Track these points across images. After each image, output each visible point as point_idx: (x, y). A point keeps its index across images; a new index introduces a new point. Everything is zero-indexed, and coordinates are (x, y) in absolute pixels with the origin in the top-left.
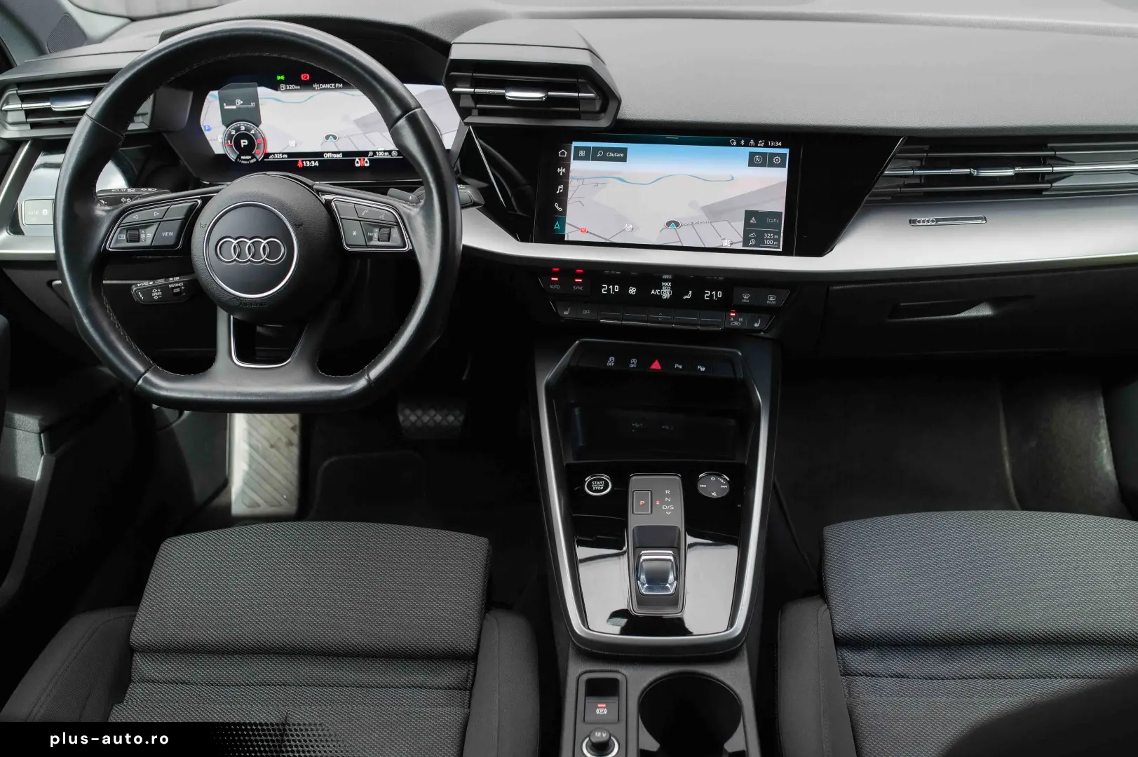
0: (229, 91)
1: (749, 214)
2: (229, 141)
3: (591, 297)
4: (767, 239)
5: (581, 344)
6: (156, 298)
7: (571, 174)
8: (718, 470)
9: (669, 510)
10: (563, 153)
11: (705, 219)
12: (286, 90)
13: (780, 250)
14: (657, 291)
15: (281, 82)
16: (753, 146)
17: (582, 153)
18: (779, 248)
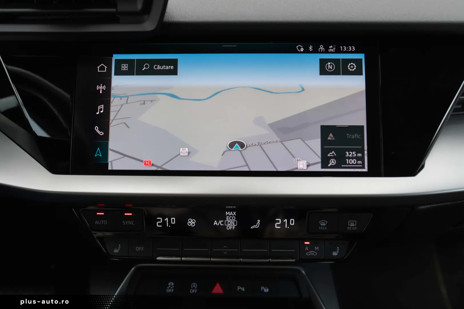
1: (325, 130)
3: (144, 233)
4: (349, 158)
7: (113, 92)
10: (102, 68)
11: (276, 138)
13: (366, 170)
14: (220, 222)
16: (323, 52)
17: (125, 67)
18: (363, 167)
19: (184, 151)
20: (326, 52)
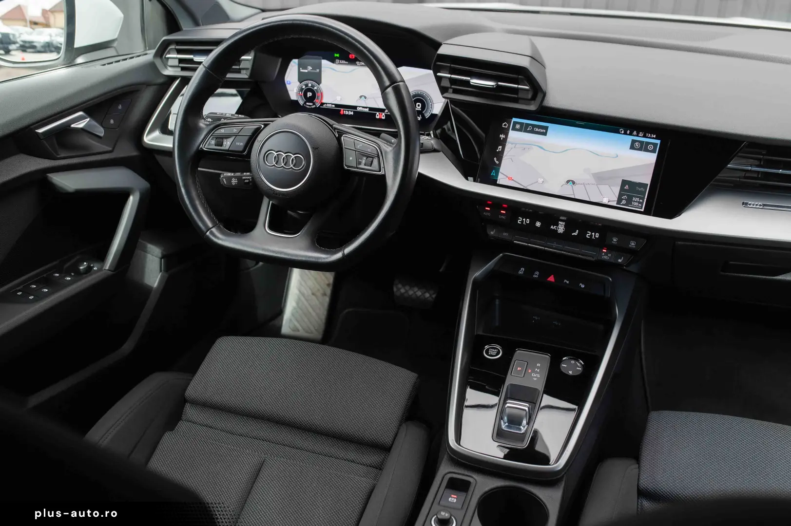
0: (304, 61)
1: (624, 182)
2: (301, 92)
3: (510, 225)
4: (634, 201)
5: (504, 256)
6: (234, 184)
7: (508, 140)
8: (576, 357)
9: (536, 377)
10: (505, 125)
11: (594, 182)
12: (339, 63)
13: (642, 210)
14: (555, 227)
15: (337, 58)
16: (635, 136)
17: (518, 126)
18: (642, 209)
19: (540, 180)
20: (637, 136)
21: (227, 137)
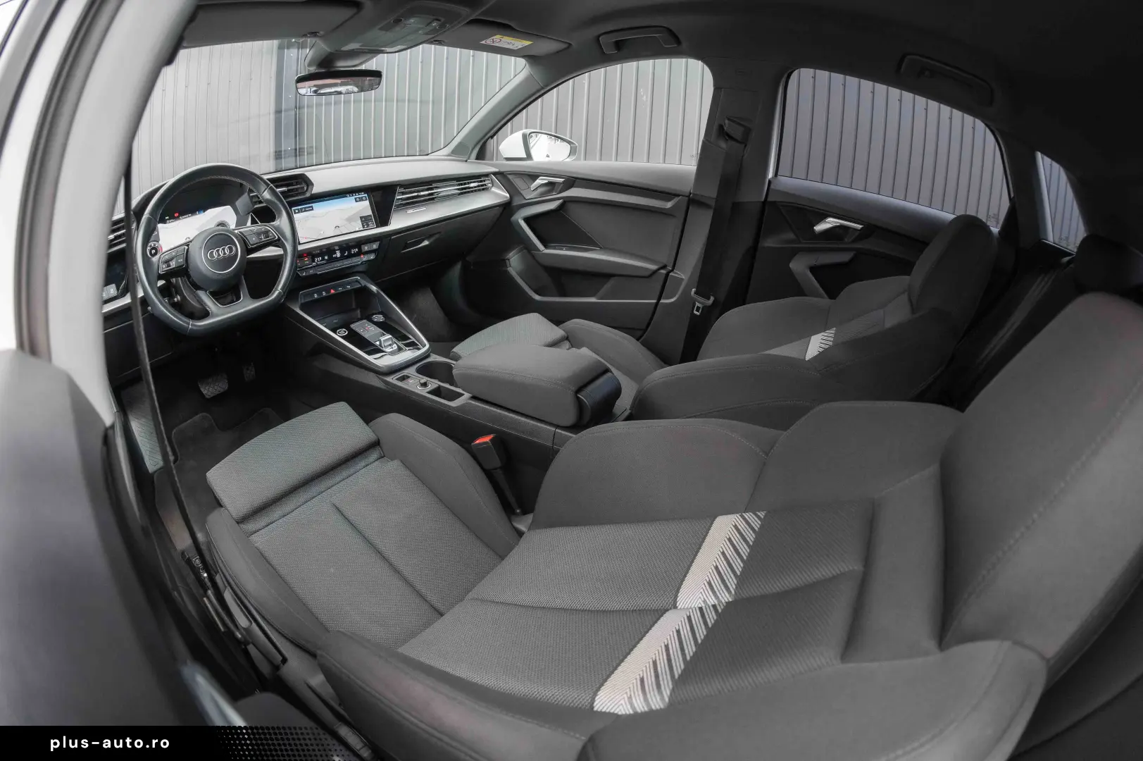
4: (370, 224)
8: (377, 314)
13: (375, 226)
14: (335, 254)
15: (166, 220)
19: (322, 232)
20: (356, 195)
21: (171, 259)
